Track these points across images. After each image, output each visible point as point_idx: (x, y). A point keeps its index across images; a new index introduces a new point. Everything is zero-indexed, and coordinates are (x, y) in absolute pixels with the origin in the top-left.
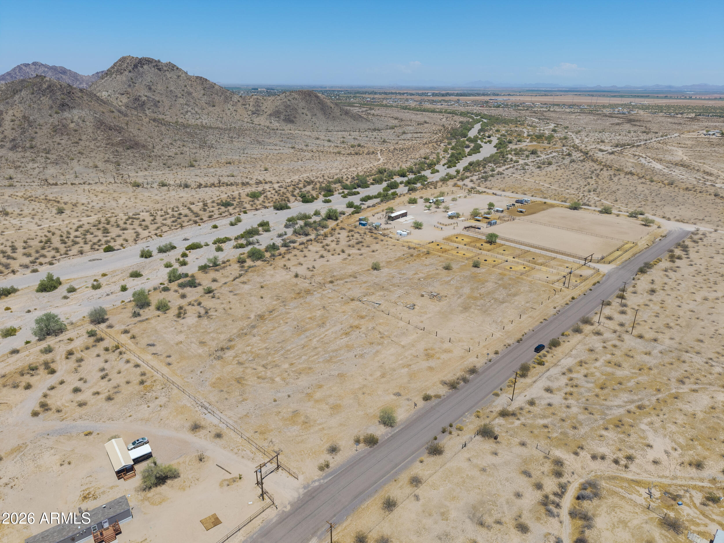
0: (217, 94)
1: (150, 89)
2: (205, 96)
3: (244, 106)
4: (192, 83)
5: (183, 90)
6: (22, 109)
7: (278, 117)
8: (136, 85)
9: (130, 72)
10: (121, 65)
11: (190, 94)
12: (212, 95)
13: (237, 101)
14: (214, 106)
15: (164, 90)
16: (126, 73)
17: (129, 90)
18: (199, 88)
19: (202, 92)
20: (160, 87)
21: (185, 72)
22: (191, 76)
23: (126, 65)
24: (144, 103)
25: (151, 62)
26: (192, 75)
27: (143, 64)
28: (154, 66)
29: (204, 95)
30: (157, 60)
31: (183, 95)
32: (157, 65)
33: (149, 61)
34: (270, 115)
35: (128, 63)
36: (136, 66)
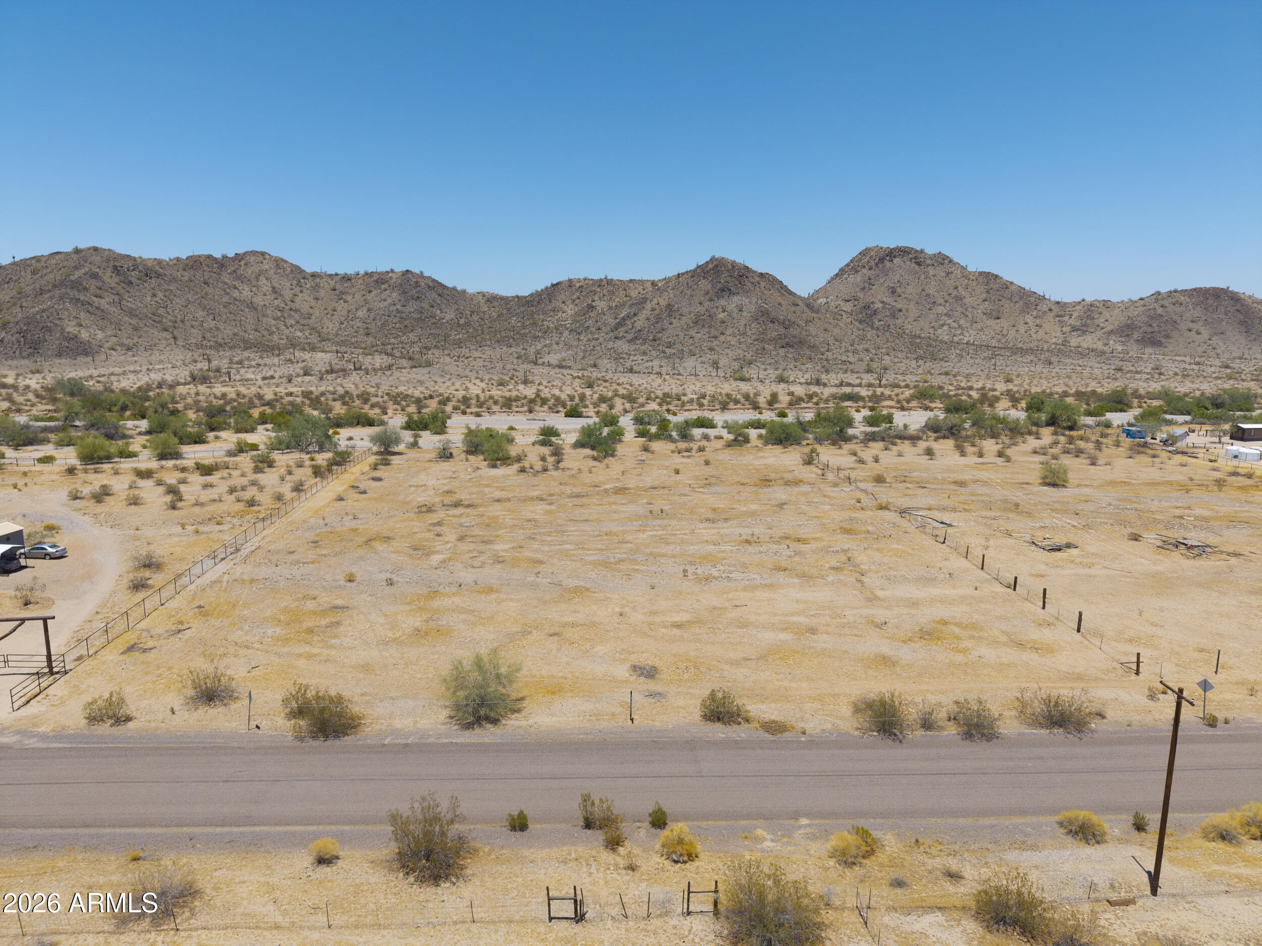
0: (1010, 299)
1: (894, 292)
2: (986, 303)
3: (1057, 319)
4: (970, 282)
5: (950, 294)
6: (671, 296)
7: (1128, 335)
8: (874, 287)
9: (870, 269)
10: (861, 260)
11: (959, 299)
12: (999, 300)
13: (1047, 310)
14: (998, 318)
15: (917, 294)
16: (865, 271)
17: (860, 295)
18: (980, 290)
19: (984, 295)
20: (911, 290)
21: (962, 267)
22: (970, 273)
23: (868, 258)
24: (875, 312)
25: (909, 253)
26: (974, 270)
27: (895, 257)
28: (911, 259)
29: (985, 300)
30: (919, 249)
31: (946, 302)
32: (915, 257)
33: (904, 251)
34: (1111, 332)
35: (871, 257)
36: (882, 260)
